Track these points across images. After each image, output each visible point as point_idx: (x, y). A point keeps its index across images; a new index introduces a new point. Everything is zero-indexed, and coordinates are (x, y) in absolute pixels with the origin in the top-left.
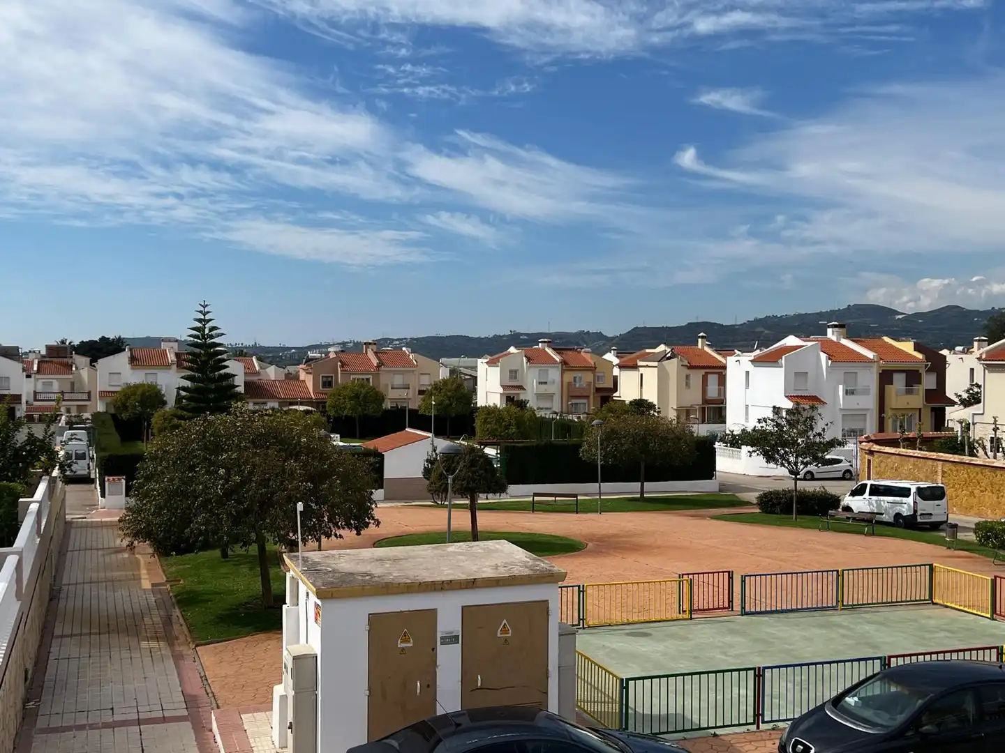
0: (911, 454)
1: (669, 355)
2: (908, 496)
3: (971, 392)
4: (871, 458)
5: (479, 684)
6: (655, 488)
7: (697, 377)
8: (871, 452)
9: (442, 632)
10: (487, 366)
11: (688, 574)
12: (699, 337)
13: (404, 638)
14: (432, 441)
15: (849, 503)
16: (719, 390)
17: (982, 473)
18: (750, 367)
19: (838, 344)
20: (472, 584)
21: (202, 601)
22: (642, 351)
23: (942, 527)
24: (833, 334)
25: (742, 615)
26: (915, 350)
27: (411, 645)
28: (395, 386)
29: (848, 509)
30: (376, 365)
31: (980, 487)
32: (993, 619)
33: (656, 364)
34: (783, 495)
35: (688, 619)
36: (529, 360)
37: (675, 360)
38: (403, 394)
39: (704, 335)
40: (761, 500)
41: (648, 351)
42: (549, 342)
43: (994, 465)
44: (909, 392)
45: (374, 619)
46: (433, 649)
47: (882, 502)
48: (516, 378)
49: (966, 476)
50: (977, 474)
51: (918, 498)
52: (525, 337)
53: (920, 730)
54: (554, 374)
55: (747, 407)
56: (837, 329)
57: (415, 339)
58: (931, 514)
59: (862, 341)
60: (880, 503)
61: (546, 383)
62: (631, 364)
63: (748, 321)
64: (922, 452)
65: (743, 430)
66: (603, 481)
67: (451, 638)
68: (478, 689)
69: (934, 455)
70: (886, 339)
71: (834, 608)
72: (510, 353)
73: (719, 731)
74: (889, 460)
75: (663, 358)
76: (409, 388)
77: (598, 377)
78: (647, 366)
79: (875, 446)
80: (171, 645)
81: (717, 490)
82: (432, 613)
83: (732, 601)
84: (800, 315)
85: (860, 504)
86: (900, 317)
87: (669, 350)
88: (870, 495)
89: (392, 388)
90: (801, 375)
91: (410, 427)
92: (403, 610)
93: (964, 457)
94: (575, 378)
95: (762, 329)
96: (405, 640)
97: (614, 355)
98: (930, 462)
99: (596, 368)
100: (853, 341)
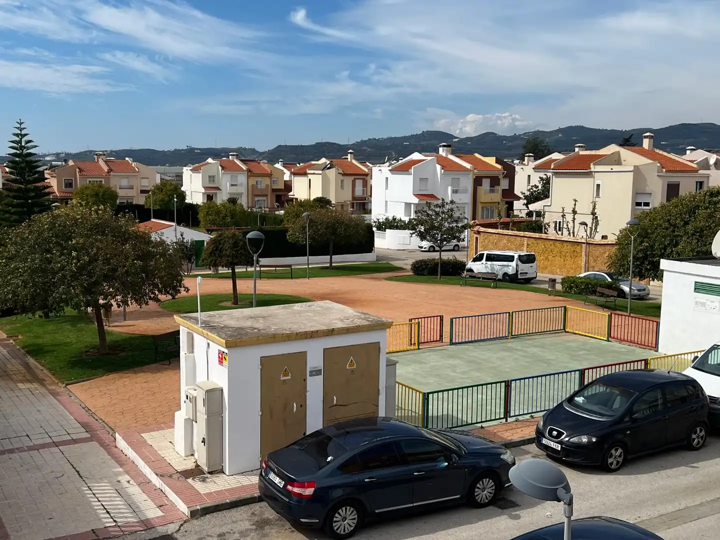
0: (507, 233)
1: (329, 166)
2: (512, 261)
3: (531, 190)
4: (477, 236)
5: (335, 403)
6: (340, 259)
7: (348, 181)
8: (479, 232)
9: (310, 368)
10: (191, 173)
11: (415, 319)
12: (349, 153)
13: (285, 373)
14: (175, 229)
15: (472, 266)
16: (363, 190)
17: (554, 245)
18: (389, 174)
19: (446, 158)
20: (331, 333)
21: (48, 352)
22: (309, 163)
23: (532, 281)
24: (443, 151)
25: (451, 345)
26: (496, 163)
27: (289, 377)
28: (122, 187)
29: (471, 270)
30: (106, 171)
31: (553, 254)
32: (609, 341)
33: (320, 172)
34: (429, 262)
35: (416, 349)
36: (223, 168)
37: (333, 170)
38: (130, 193)
39: (352, 151)
40: (415, 266)
41: (313, 162)
42: (237, 155)
43: (562, 239)
44: (492, 191)
45: (264, 360)
46: (304, 380)
47: (495, 266)
48: (214, 181)
49: (543, 247)
50: (551, 245)
51: (519, 262)
52: (199, 151)
53: (634, 416)
54: (242, 179)
55: (386, 202)
56: (445, 148)
57: (114, 151)
58: (527, 273)
59: (462, 157)
60: (494, 267)
61: (236, 185)
62: (302, 172)
63: (357, 142)
64: (514, 232)
65: (386, 219)
66: (309, 255)
67: (316, 371)
68: (334, 406)
69: (522, 234)
70: (477, 155)
71: (506, 338)
72: (208, 163)
73: (484, 425)
74: (491, 238)
75: (325, 168)
76: (133, 188)
77: (273, 181)
78: (314, 174)
79: (481, 228)
80: (43, 385)
81: (375, 260)
82: (304, 354)
83: (442, 336)
84: (391, 138)
85: (479, 267)
86: (456, 140)
87: (328, 162)
88: (486, 261)
89: (120, 188)
90: (423, 180)
91: (154, 218)
92: (284, 353)
93: (542, 234)
94: (257, 182)
95: (366, 148)
96: (286, 375)
97: (281, 165)
98: (519, 239)
99: (272, 175)
100: (456, 156)
